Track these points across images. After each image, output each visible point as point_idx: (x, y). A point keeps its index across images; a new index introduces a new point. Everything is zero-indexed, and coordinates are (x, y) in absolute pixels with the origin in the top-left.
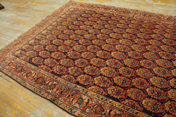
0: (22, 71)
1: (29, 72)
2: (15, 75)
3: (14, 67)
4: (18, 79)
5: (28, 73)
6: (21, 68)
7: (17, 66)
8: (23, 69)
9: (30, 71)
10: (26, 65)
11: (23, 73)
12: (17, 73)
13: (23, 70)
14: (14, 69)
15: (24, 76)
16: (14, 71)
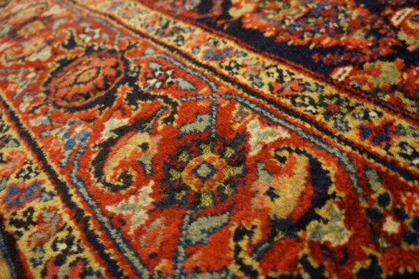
0: (108, 100)
1: (201, 125)
2: (24, 135)
3: (46, 54)
4: (37, 205)
5: (194, 144)
6: (112, 61)
7: (72, 44)
8: (132, 81)
9: (224, 114)
10: (170, 41)
11: (117, 122)
12: (55, 120)
13: (123, 92)
14: (39, 66)
15: (127, 184)
16: (32, 90)
